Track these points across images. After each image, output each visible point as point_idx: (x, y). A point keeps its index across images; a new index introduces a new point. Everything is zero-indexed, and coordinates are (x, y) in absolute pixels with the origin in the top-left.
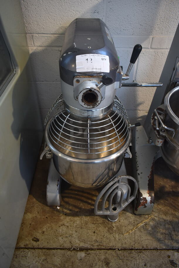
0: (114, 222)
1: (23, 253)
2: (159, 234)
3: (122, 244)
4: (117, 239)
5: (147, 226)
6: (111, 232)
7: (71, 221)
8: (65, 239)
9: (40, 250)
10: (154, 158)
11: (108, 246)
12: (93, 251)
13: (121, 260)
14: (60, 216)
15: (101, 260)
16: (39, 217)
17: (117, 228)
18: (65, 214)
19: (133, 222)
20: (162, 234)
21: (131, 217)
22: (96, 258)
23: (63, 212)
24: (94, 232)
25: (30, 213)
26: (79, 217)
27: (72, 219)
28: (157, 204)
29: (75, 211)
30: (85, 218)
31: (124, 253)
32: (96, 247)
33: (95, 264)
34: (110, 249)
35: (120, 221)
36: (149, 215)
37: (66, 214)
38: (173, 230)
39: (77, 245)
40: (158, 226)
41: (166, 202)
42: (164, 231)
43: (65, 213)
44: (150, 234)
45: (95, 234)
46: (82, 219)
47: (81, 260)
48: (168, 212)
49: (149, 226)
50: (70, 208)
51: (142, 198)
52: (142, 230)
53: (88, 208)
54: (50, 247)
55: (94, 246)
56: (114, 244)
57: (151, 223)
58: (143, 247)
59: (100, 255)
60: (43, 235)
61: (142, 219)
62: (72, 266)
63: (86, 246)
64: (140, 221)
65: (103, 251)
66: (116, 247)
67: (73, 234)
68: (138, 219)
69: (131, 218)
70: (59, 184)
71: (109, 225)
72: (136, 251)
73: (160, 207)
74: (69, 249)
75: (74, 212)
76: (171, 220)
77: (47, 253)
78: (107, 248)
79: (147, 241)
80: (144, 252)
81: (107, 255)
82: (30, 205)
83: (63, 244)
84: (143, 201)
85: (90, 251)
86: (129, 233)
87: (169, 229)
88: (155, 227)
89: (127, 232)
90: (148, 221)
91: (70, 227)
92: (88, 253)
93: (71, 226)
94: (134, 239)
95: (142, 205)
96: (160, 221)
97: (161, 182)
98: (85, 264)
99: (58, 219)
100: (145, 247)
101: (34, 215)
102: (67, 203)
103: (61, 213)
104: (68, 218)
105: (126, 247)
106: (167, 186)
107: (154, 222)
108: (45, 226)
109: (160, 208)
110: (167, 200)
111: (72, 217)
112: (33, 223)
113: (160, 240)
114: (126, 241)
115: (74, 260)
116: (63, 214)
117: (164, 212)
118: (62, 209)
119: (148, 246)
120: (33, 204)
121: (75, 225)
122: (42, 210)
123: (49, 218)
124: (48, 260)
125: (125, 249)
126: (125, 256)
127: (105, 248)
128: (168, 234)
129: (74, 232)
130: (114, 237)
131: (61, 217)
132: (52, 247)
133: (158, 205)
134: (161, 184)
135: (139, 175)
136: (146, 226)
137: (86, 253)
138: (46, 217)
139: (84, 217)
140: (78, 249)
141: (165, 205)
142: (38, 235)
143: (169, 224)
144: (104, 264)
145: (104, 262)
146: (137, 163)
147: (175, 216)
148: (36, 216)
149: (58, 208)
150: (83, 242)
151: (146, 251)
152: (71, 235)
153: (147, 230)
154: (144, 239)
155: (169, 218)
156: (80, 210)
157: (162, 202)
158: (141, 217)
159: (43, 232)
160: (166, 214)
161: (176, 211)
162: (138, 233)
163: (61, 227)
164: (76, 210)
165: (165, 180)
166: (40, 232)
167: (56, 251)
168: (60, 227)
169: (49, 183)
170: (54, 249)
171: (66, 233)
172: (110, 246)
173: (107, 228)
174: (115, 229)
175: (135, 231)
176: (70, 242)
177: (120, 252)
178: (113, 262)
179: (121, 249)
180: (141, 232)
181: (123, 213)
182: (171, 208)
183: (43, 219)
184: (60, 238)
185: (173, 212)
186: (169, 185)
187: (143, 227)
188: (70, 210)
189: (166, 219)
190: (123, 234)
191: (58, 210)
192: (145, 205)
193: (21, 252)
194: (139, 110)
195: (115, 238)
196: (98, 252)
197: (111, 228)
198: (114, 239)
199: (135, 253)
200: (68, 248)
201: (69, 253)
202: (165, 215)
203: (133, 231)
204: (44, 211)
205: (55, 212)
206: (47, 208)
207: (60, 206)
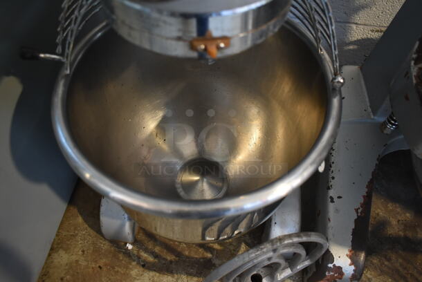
14: (131, 266)
16: (84, 263)
18: (142, 263)
23: (139, 257)
25: (64, 252)
26: (173, 277)
27: (155, 278)
29: (166, 260)
30: (186, 280)
37: (145, 266)
43: (144, 261)
50: (157, 249)
51: (330, 265)
53: (196, 256)
73: (369, 276)
75: (164, 262)
82: (68, 231)
84: (331, 273)
95: (328, 280)
97: (379, 210)
99: (124, 274)
101: (74, 258)
103: (134, 261)
104: (148, 276)
109: (369, 279)
111: (157, 274)
112: (68, 277)
116: (138, 263)
118: (138, 251)
120: (75, 229)
122: (92, 248)
123: (104, 269)
131: (131, 269)
134: (378, 214)
135: (332, 201)
138: (98, 265)
139: (184, 277)
141: (381, 271)
148: (77, 261)
149: (130, 247)
156: (177, 259)
157: (375, 260)
164: (170, 257)
165: (391, 206)
183: (91, 270)
186: (399, 221)
188: (156, 256)
191: (128, 254)
192: (335, 281)
194: (356, 24)
204: (97, 251)
205: (121, 256)
206: (105, 246)
207: (135, 242)
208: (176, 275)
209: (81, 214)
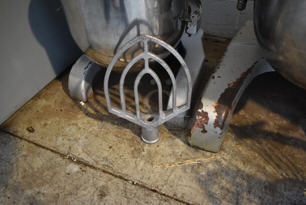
0: (148, 143)
1: (5, 139)
2: (216, 187)
3: (143, 177)
4: (139, 168)
5: (200, 167)
6: (136, 154)
7: (89, 123)
8: (66, 141)
9: (27, 143)
10: (255, 64)
11: (120, 172)
12: (92, 170)
13: (126, 199)
15: (96, 186)
17: (149, 153)
18: (86, 113)
19: (180, 154)
20: (222, 188)
21: (181, 147)
22: (91, 181)
23: (86, 110)
24: (110, 147)
25: (45, 100)
26: (102, 123)
27: (91, 121)
28: (237, 143)
29: (102, 114)
31: (137, 190)
32: (100, 166)
33: (83, 188)
34: (121, 178)
35: (158, 146)
36: (214, 154)
37: (88, 114)
38: (247, 189)
39: (76, 154)
40: (221, 175)
41: (258, 145)
42: (228, 186)
43: (88, 112)
44: (199, 181)
45: (111, 150)
46: (105, 125)
47: (68, 174)
48: (253, 160)
49: (203, 168)
50: (98, 108)
52: (189, 170)
54: (41, 144)
55: (98, 164)
56: (130, 173)
57: (211, 167)
58: (175, 195)
59: (101, 179)
60: (42, 128)
61: (199, 154)
62: (52, 177)
63: (87, 160)
64: (193, 157)
65: (107, 175)
66: (130, 177)
67: (79, 139)
68: (189, 153)
69: (179, 148)
70: (89, 67)
71: (138, 145)
72: (159, 196)
73: (240, 149)
74: (63, 156)
75: (100, 114)
76: (250, 174)
77: (34, 149)
78: (116, 174)
79: (187, 188)
80: (173, 202)
81: (110, 183)
82: (51, 91)
83: (59, 146)
84: (200, 117)
85: (88, 168)
86: (164, 167)
87: (238, 185)
88: (213, 175)
89: (162, 164)
90: (209, 162)
91: (82, 130)
92: (83, 169)
93: (84, 129)
94: (166, 178)
95: (199, 125)
96: (229, 168)
98: (70, 181)
99: (73, 116)
100: (179, 196)
101: (49, 103)
102: (98, 102)
103: (82, 111)
104: (87, 119)
105: (146, 184)
106: (271, 124)
107: (217, 166)
108: (53, 119)
109: (240, 151)
110: (260, 143)
111: (93, 120)
112: (42, 111)
113: (213, 197)
114: (152, 175)
115: (59, 170)
116: (84, 112)
117: (244, 158)
118: (87, 107)
119: (185, 196)
120: (56, 91)
121: (90, 129)
122: (61, 101)
123: (63, 111)
124: (28, 158)
125: (143, 187)
126: (137, 195)
127: (113, 173)
128: (233, 193)
129: (83, 137)
130: (136, 162)
131: (79, 114)
132: (43, 145)
133: (238, 145)
134: (260, 117)
135: (213, 78)
136: (199, 168)
137: (81, 168)
138: (61, 109)
139: (109, 124)
140: (75, 160)
141: (252, 149)
142: (37, 127)
143: (244, 179)
144: (98, 193)
145: (100, 190)
146: (220, 63)
147: (262, 170)
148: (50, 105)
149: (82, 103)
150: (87, 153)
151: (178, 202)
152: (76, 140)
153: (197, 173)
154: (185, 184)
155: (248, 169)
156: (109, 115)
157: (249, 142)
158: (197, 151)
159: (46, 125)
160: (246, 161)
161: (270, 164)
162: (179, 172)
163: (71, 126)
164: (104, 113)
166: (43, 122)
167: (45, 150)
168: (70, 125)
170: (43, 147)
171: (72, 135)
172: (123, 173)
173: (133, 148)
174: (143, 153)
175: (176, 167)
176: (70, 148)
177: (133, 187)
178: (113, 196)
179: (137, 184)
180: (185, 172)
181: (170, 137)
182: (261, 156)
183: (55, 110)
184: (60, 139)
185: (262, 163)
186: (275, 124)
187: (193, 167)
188: (96, 111)
189: (242, 169)
190: (152, 164)
191: (80, 107)
192: (203, 127)
193: (5, 137)
195: (136, 166)
196: (99, 173)
197: (140, 150)
198: (134, 165)
199: (155, 198)
200: (63, 153)
201: (59, 159)
202: (244, 163)
203: (173, 166)
204: (63, 103)
205: (76, 107)
206: (69, 101)
207: (87, 102)
208: (104, 122)
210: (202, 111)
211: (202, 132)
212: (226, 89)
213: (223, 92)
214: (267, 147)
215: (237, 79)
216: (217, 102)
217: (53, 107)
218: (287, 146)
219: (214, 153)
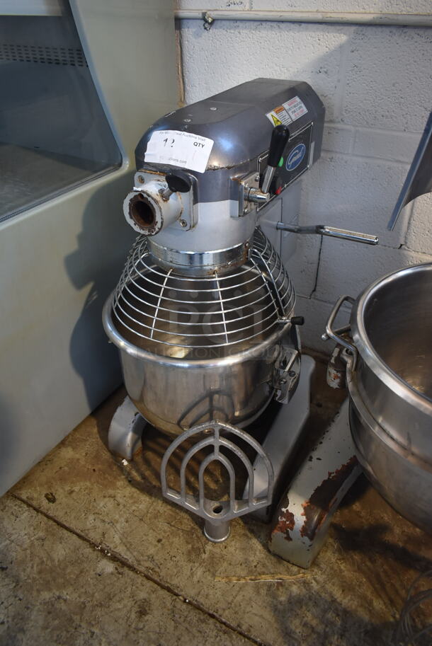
0: (213, 542)
1: (16, 508)
2: (297, 622)
3: (199, 593)
4: (195, 579)
5: (280, 588)
6: (193, 556)
7: (132, 497)
8: (98, 523)
9: (45, 518)
11: (168, 581)
12: (131, 573)
13: (173, 622)
14: (119, 478)
15: (135, 598)
17: (212, 557)
18: (130, 479)
19: (255, 564)
20: (305, 625)
21: (257, 553)
22: (129, 589)
23: (129, 474)
24: (159, 541)
25: (72, 449)
26: (150, 499)
27: (135, 495)
28: (341, 557)
29: (151, 483)
30: (160, 505)
31: (189, 612)
32: (142, 569)
33: (118, 599)
34: (169, 590)
35: (226, 547)
36: (303, 571)
37: (131, 482)
38: (340, 631)
39: (112, 546)
40: (306, 604)
41: (369, 564)
42: (314, 623)
43: (132, 478)
44: (275, 609)
45: (159, 545)
46: (155, 504)
47: (99, 575)
48: (357, 588)
49: (284, 590)
50: (147, 473)
51: (284, 510)
52: (263, 592)
54: (65, 523)
55: (140, 565)
56: (182, 585)
57: (295, 589)
58: (238, 626)
59: (141, 588)
60: (66, 497)
61: (281, 569)
62: (77, 577)
63: (125, 557)
64: (272, 571)
65: (151, 583)
66: (182, 590)
67: (117, 522)
68: (268, 564)
69: (255, 554)
71: (198, 542)
72: (218, 625)
73: (342, 567)
74: (93, 545)
75: (148, 484)
76: (348, 609)
77: (55, 529)
78: (163, 583)
79: (257, 618)
80: (234, 636)
81: (154, 596)
82: (81, 435)
83: (88, 530)
84: (284, 519)
85: (126, 570)
86: (230, 581)
87: (330, 624)
88: (296, 603)
89: (227, 577)
90: (294, 581)
91: (121, 507)
92: (121, 570)
93: (124, 506)
94: (230, 599)
95: (281, 530)
96: (320, 596)
97: (385, 515)
98: (102, 587)
99: (111, 482)
100: (244, 628)
101: (77, 456)
102: (147, 462)
103: (124, 475)
104: (130, 490)
105: (202, 604)
106: (397, 531)
107: (304, 590)
108: (82, 484)
109: (341, 570)
110: (373, 561)
111: (138, 492)
112: (66, 468)
113: (290, 636)
114: (211, 592)
115: (88, 568)
116: (127, 478)
117: (345, 582)
118: (131, 469)
119: (252, 630)
120: (88, 436)
121: (134, 508)
122: (94, 454)
123: (97, 473)
124: (47, 543)
125: (198, 607)
126: (188, 619)
127: (158, 580)
128: (318, 633)
129: (123, 520)
130: (192, 569)
131: (119, 481)
132: (67, 525)
133: (340, 560)
134: (382, 518)
136: (278, 589)
137: (116, 569)
138: (93, 468)
140: (109, 554)
141: (359, 569)
142: (60, 494)
143: (338, 615)
144: (136, 609)
145: (139, 605)
146: (324, 434)
147: (367, 605)
148: (78, 459)
149: (125, 463)
150: (126, 546)
151: (242, 637)
152: (112, 523)
153: (275, 597)
154: (254, 611)
155: (346, 601)
157: (357, 557)
158: (280, 563)
159: (71, 492)
160: (347, 588)
161: (380, 596)
162: (249, 592)
163: (107, 499)
164: (155, 482)
166: (67, 488)
167: (69, 534)
168: (105, 497)
169: (124, 403)
170: (67, 528)
171: (108, 514)
172: (173, 583)
173: (190, 546)
174: (204, 556)
175: (246, 584)
176: (104, 534)
177: (184, 606)
178: (156, 616)
179: (190, 603)
180: (258, 593)
181: (245, 535)
182: (370, 581)
183: (86, 469)
184: (91, 517)
185: (369, 594)
186: (403, 532)
187: (270, 586)
188: (144, 478)
189: (338, 600)
190: (214, 575)
191: (121, 467)
192: (287, 533)
193: (15, 505)
195: (192, 574)
196: (140, 579)
197: (200, 549)
198: (189, 573)
199: (212, 627)
200: (93, 541)
201: (88, 550)
202: (343, 591)
203: (243, 581)
204: (97, 457)
205: (115, 468)
206: (106, 455)
207: (131, 461)
208: (153, 499)
209: (98, 426)
210: (287, 511)
211: (286, 538)
212: (324, 481)
213: (320, 485)
214: (382, 570)
215: (343, 466)
216: (308, 500)
217: (82, 462)
218: (412, 572)
219: (303, 568)
